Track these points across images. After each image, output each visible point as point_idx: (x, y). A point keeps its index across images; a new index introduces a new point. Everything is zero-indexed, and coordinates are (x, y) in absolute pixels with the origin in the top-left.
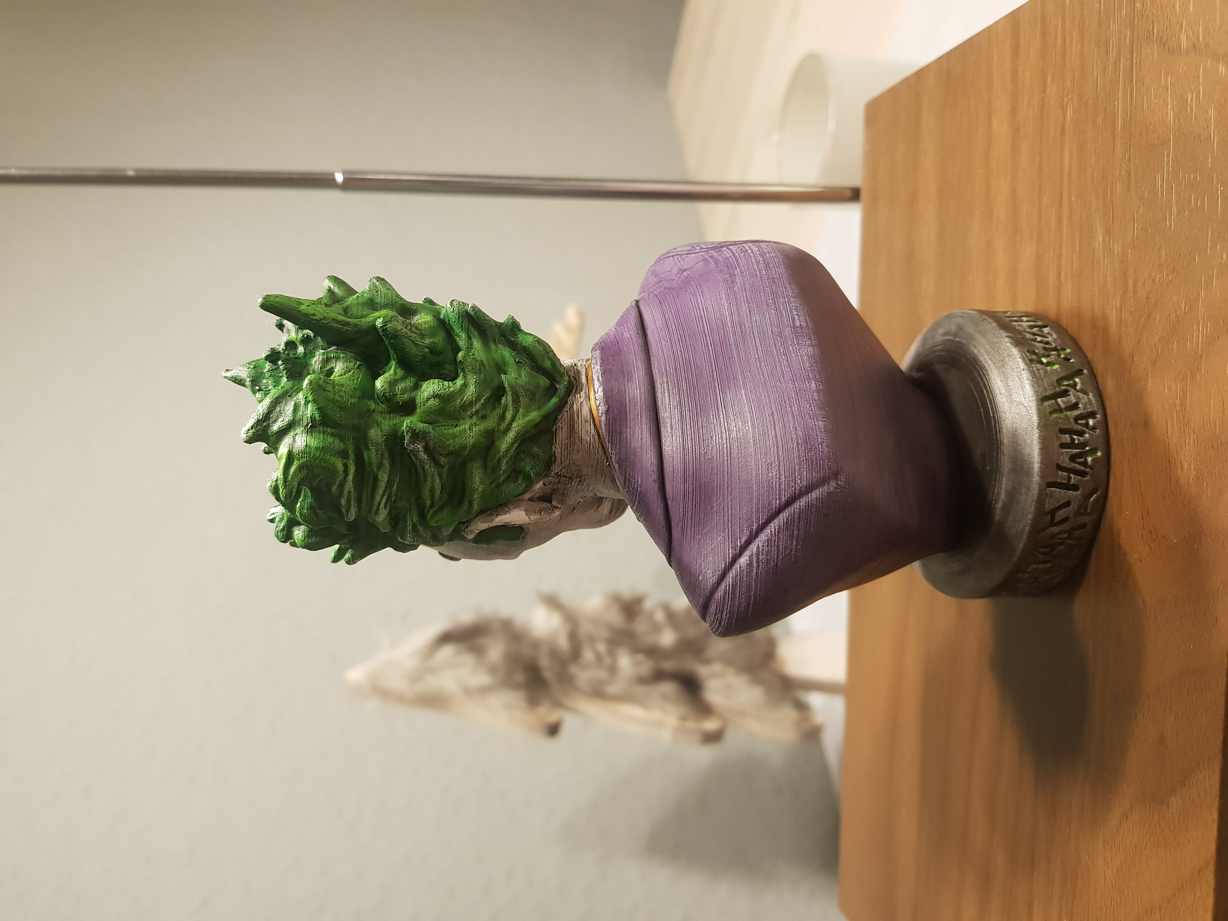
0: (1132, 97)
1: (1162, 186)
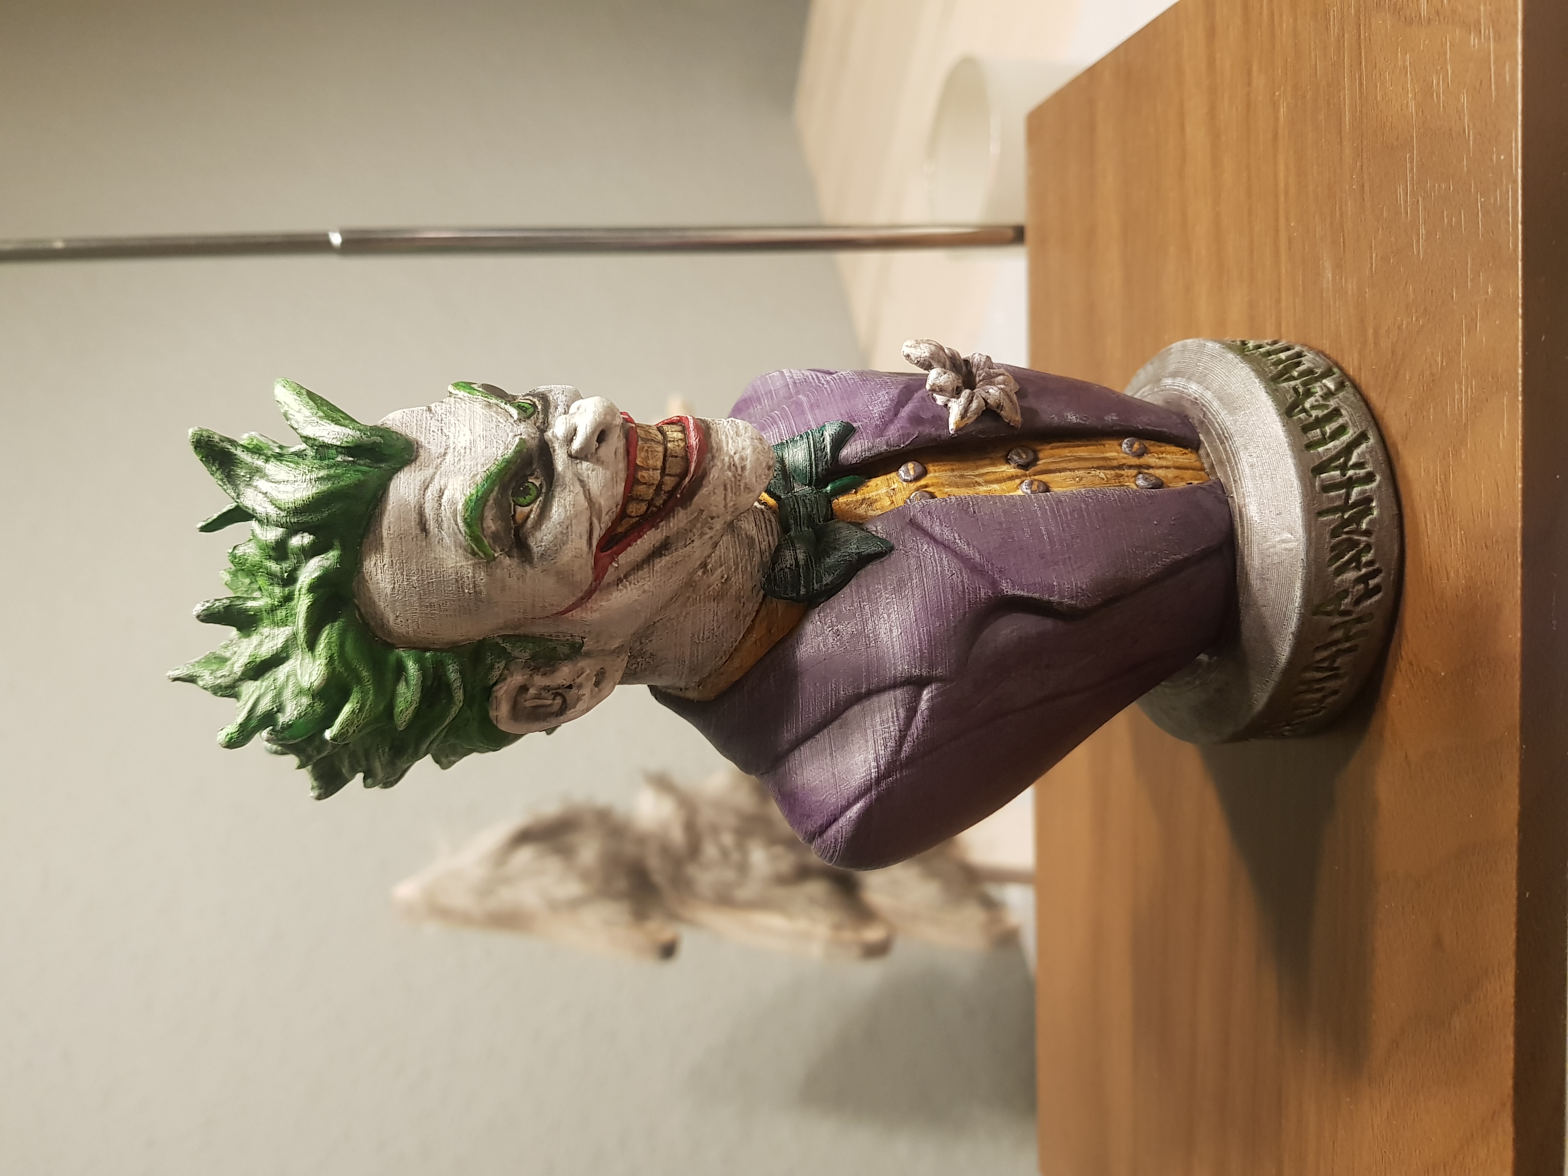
0: (1361, 84)
1: (1406, 201)
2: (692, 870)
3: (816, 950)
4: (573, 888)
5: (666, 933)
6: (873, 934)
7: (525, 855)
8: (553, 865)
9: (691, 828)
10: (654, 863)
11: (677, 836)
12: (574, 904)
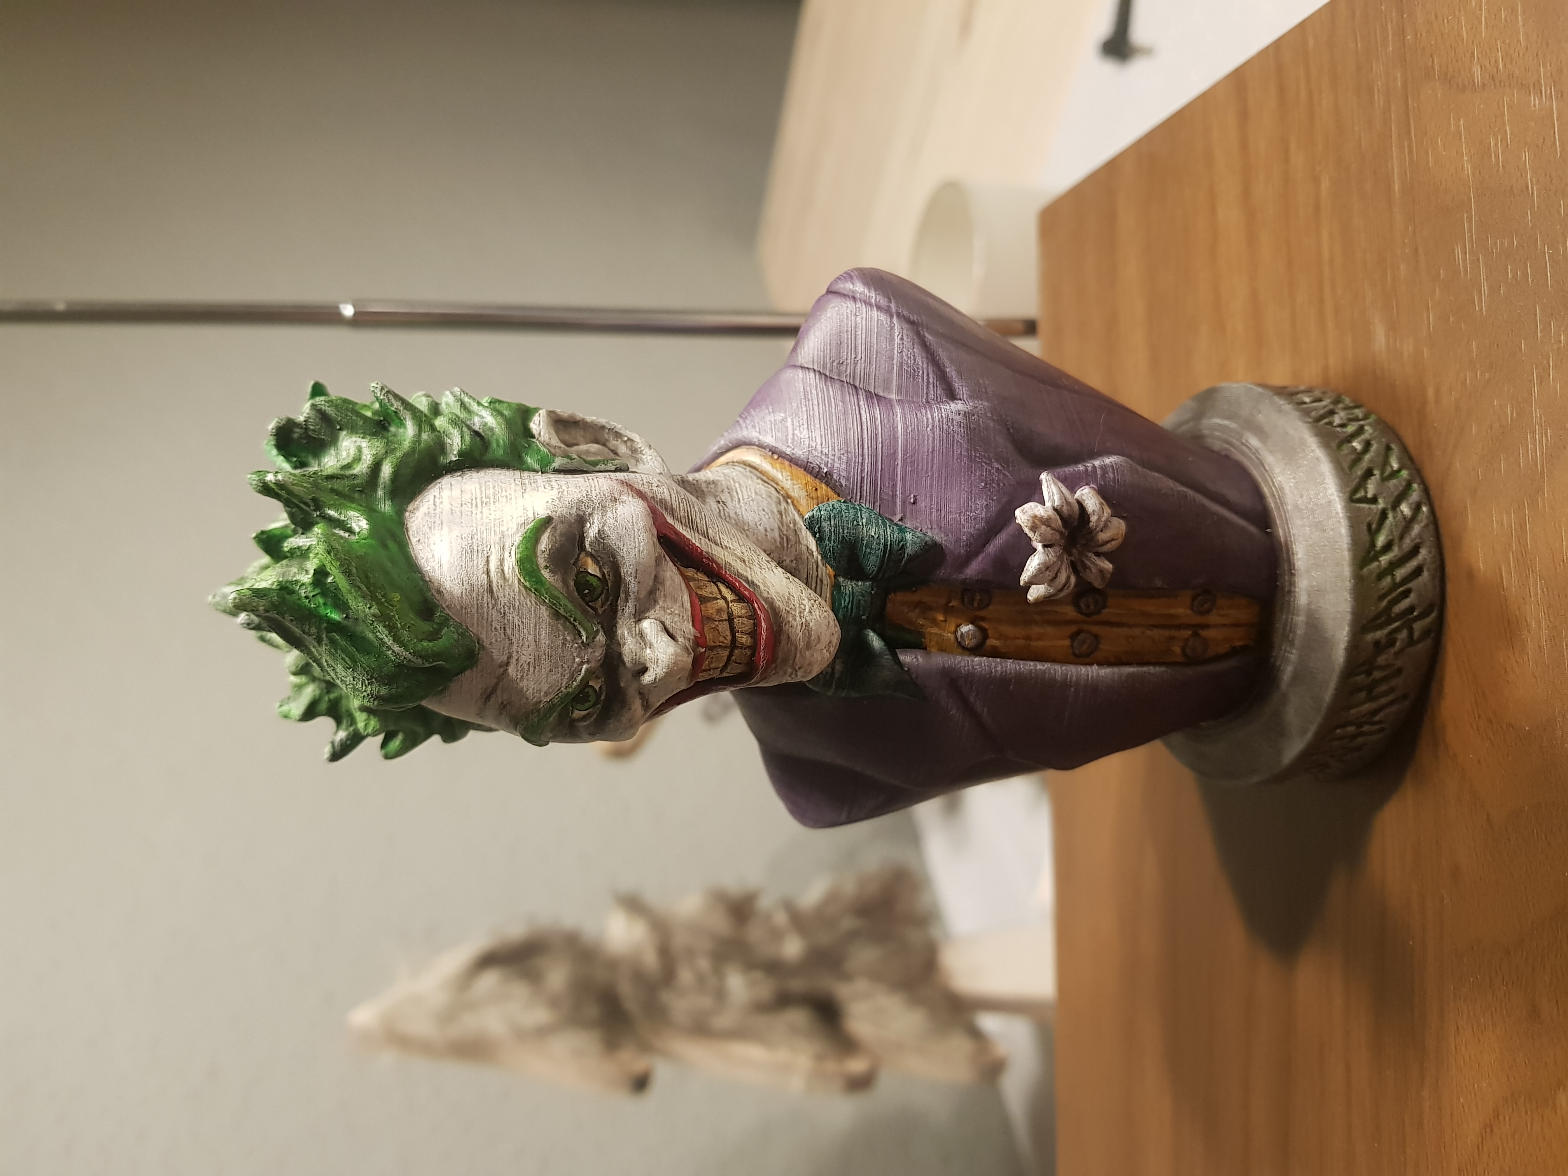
1: (1465, 260)
2: (667, 998)
3: (796, 1084)
4: (540, 1015)
5: (638, 1064)
6: (857, 1065)
7: (490, 980)
8: (520, 990)
9: (665, 951)
10: (626, 989)
11: (651, 960)
12: (542, 1033)
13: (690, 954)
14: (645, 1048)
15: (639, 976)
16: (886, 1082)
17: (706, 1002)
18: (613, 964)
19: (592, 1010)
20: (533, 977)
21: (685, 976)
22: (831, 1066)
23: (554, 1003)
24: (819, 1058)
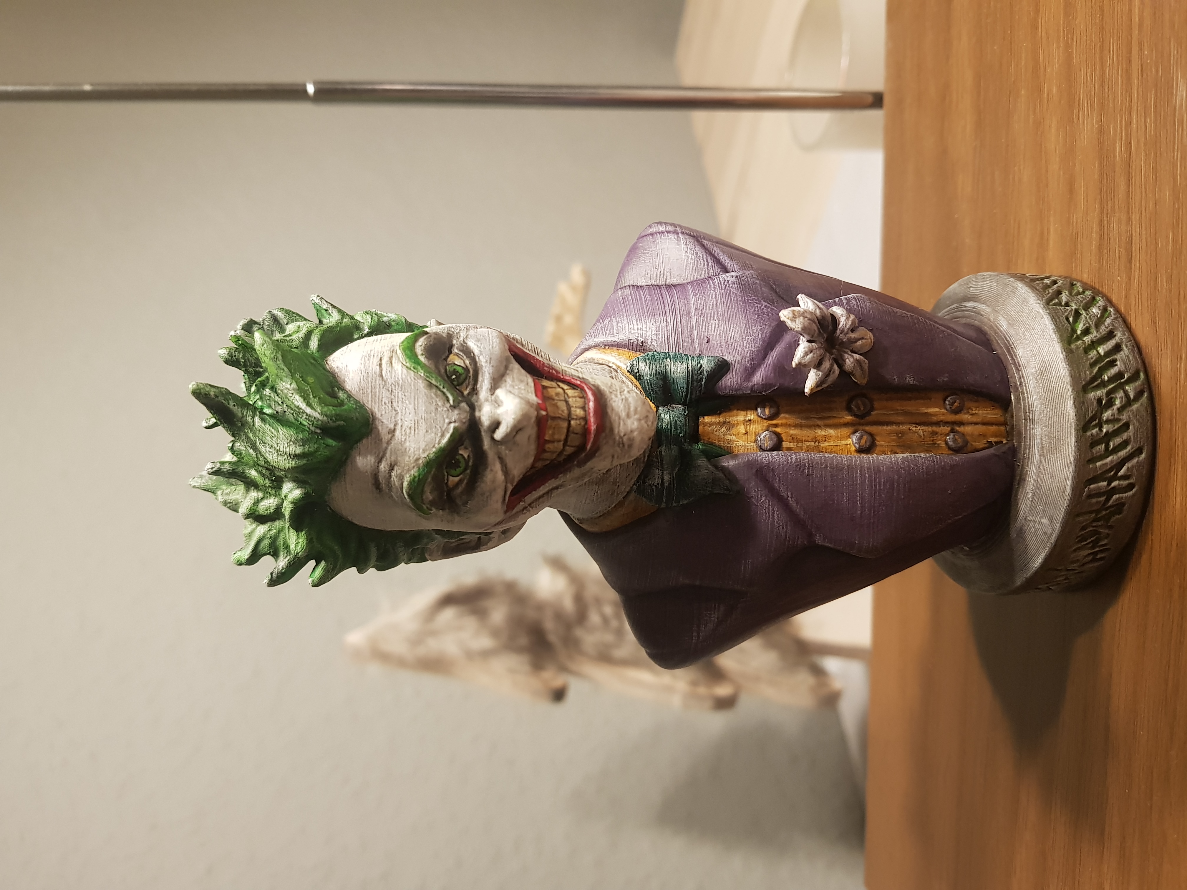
2: (579, 632)
3: (676, 701)
4: (485, 642)
5: (558, 681)
6: (723, 690)
7: (449, 614)
8: (470, 623)
9: (579, 599)
10: (549, 625)
11: (568, 605)
12: (486, 654)
13: (598, 602)
14: (563, 669)
15: (559, 616)
16: (745, 703)
17: (609, 638)
18: (540, 607)
19: (523, 640)
20: (481, 614)
21: (594, 618)
22: (702, 690)
23: (495, 633)
24: (694, 684)
